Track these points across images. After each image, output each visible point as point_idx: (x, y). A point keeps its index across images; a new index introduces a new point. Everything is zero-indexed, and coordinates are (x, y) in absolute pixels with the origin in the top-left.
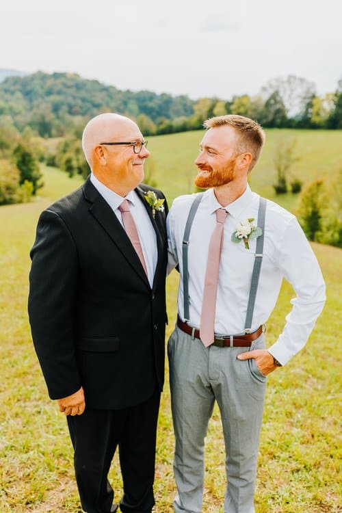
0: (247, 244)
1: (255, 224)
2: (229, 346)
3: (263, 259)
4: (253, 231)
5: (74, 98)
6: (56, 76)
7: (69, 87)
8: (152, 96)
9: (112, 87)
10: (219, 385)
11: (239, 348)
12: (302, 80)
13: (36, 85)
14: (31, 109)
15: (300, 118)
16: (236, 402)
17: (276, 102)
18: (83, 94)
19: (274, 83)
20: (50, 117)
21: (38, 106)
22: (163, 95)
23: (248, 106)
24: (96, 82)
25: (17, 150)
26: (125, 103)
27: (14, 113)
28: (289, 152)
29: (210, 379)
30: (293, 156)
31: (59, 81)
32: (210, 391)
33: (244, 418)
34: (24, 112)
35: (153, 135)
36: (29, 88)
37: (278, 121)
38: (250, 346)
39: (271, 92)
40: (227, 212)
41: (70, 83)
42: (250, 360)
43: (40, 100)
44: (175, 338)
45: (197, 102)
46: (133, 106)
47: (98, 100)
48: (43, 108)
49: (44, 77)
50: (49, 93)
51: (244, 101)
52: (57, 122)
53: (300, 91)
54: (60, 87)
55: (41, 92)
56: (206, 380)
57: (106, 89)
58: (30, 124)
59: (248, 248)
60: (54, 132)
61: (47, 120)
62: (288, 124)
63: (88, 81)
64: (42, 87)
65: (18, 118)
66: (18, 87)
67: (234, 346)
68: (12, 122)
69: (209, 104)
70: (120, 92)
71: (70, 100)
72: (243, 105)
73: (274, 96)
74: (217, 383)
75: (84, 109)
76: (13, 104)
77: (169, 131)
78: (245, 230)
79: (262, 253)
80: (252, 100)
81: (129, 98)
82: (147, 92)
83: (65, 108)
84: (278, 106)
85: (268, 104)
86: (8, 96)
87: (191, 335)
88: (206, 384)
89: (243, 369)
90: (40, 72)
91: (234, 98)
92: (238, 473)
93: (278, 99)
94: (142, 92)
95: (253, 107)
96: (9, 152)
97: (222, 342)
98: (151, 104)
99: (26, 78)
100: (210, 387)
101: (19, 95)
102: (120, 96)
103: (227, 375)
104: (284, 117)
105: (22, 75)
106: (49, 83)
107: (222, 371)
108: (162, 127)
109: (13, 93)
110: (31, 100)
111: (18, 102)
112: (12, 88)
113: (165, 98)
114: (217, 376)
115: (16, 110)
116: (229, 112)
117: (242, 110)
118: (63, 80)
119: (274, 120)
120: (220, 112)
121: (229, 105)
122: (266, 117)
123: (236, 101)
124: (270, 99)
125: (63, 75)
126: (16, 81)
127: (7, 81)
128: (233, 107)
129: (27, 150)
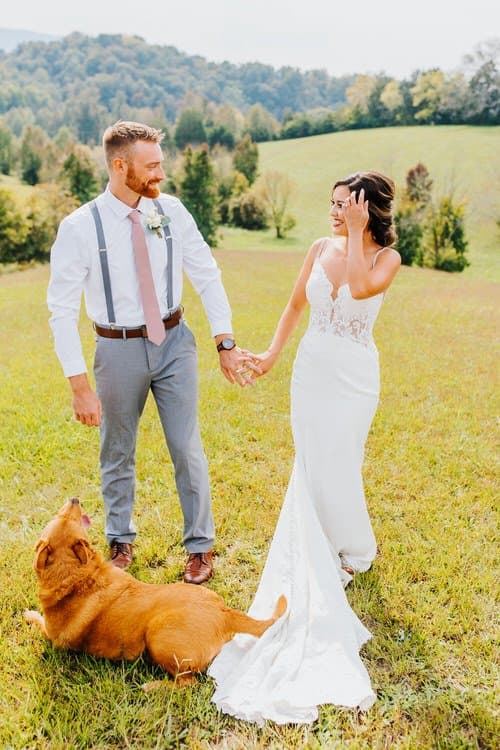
5: (135, 79)
6: (104, 40)
7: (127, 60)
8: (266, 74)
9: (197, 57)
13: (71, 57)
14: (65, 98)
17: (490, 81)
18: (150, 71)
19: (485, 49)
20: (98, 110)
21: (77, 92)
22: (285, 70)
23: (440, 87)
24: (172, 50)
26: (221, 85)
27: (35, 104)
31: (109, 49)
34: (51, 102)
35: (275, 139)
36: (58, 62)
37: (494, 113)
39: (479, 64)
41: (126, 53)
43: (77, 80)
45: (346, 82)
46: (235, 90)
47: (175, 81)
48: (87, 92)
49: (82, 43)
50: (93, 69)
51: (434, 80)
54: (112, 59)
55: (81, 68)
57: (189, 62)
61: (92, 114)
63: (159, 48)
64: (82, 62)
65: (41, 112)
66: (41, 60)
69: (371, 86)
70: (212, 66)
71: (128, 80)
72: (432, 87)
73: (487, 70)
75: (153, 96)
76: (35, 89)
77: (304, 131)
80: (447, 79)
81: (228, 77)
82: (260, 65)
83: (121, 94)
84: (493, 87)
85: (474, 84)
86: (24, 77)
90: (76, 34)
91: (416, 75)
93: (493, 75)
94: (250, 65)
95: (450, 89)
98: (265, 87)
99: (52, 43)
101: (43, 72)
102: (213, 73)
105: (47, 41)
106: (93, 53)
108: (289, 125)
109: (32, 71)
111: (41, 87)
112: (31, 63)
113: (289, 75)
115: (39, 99)
116: (408, 100)
117: (431, 94)
118: (117, 48)
119: (486, 110)
120: (391, 98)
121: (405, 87)
122: (472, 107)
123: (420, 79)
124: (479, 76)
125: (116, 39)
126: (36, 49)
127: (20, 50)
128: (413, 90)
129: (84, 166)
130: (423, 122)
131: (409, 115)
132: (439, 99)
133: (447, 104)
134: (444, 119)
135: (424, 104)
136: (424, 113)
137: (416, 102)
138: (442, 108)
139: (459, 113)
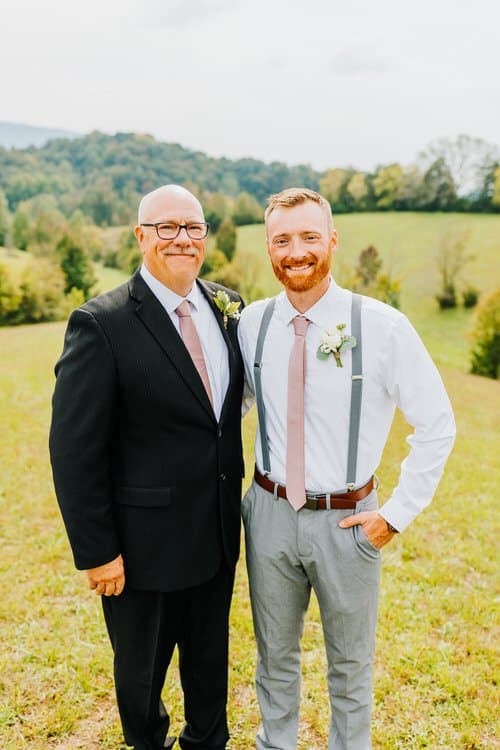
0: (338, 360)
1: (348, 331)
2: (325, 508)
3: (363, 382)
4: (344, 341)
5: (145, 168)
6: (120, 137)
7: (138, 154)
8: (258, 167)
9: (200, 153)
10: (313, 564)
11: (339, 511)
12: (479, 142)
13: (91, 151)
14: (84, 185)
15: (476, 198)
16: (338, 587)
17: (440, 174)
18: (159, 163)
19: (437, 146)
20: (111, 197)
21: (93, 182)
22: (274, 164)
23: (399, 179)
24: (178, 146)
25: (62, 244)
26: (219, 177)
27: (57, 190)
28: (460, 247)
29: (301, 555)
30: (466, 253)
31: (124, 145)
32: (301, 571)
33: (351, 611)
34: (72, 189)
35: (260, 222)
36: (80, 155)
37: (444, 202)
38: (354, 508)
39: (433, 159)
40: (307, 320)
41: (139, 148)
42: (356, 526)
43: (96, 171)
44: (251, 498)
45: (324, 175)
46: (231, 181)
47: (178, 172)
48: (101, 183)
49: (101, 139)
50: (110, 162)
51: (394, 173)
52: (120, 204)
53: (476, 157)
54: (125, 153)
55: (99, 160)
56: (295, 556)
57: (191, 156)
58: (81, 207)
59: (341, 366)
60: (115, 218)
61: (106, 200)
62: (457, 206)
63: (166, 144)
64: (100, 154)
65: (65, 198)
66: (66, 153)
67: (333, 507)
68: (56, 204)
69: (341, 177)
70: (212, 160)
71: (139, 171)
72: (392, 179)
73: (438, 166)
74: (310, 560)
76: (57, 178)
78: (334, 341)
79: (360, 374)
80: (405, 172)
81: (225, 170)
82: (251, 160)
83: (132, 184)
84: (443, 180)
85: (428, 177)
86: (50, 167)
87: (272, 492)
88: (295, 563)
89: (346, 541)
90: (96, 133)
91: (379, 169)
92: (345, 689)
93: (443, 169)
94: (244, 160)
95: (407, 181)
96: (52, 247)
97: (315, 504)
98: (256, 178)
99: (76, 140)
100: (301, 566)
101: (66, 165)
102: (212, 166)
103: (323, 549)
104: (452, 196)
105: (71, 137)
106: (110, 148)
107: (317, 545)
109: (57, 163)
110: (83, 173)
111: (65, 176)
112: (57, 156)
113: (277, 169)
114: (309, 550)
115: (62, 187)
116: (371, 189)
117: (390, 186)
118: (130, 143)
119: (437, 200)
120: (357, 189)
121: (370, 178)
122: (425, 196)
123: (382, 173)
124: (431, 170)
125: (130, 137)
126: (62, 145)
127: (49, 145)
128: (376, 182)
129: (76, 244)
130: (383, 209)
131: (373, 203)
132: (396, 189)
133: (404, 193)
134: (401, 206)
135: (385, 194)
136: (384, 202)
137: (378, 192)
138: (399, 197)
139: (415, 201)
